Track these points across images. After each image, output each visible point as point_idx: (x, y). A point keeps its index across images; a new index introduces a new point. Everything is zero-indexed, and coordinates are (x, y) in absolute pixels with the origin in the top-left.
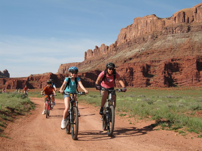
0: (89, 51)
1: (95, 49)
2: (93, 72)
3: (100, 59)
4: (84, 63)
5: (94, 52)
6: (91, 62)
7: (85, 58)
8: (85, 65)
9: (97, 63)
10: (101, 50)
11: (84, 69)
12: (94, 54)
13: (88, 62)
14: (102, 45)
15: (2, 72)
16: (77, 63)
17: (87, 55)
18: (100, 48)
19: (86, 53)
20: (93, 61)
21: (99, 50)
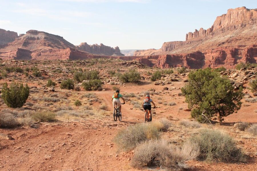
0: (190, 33)
1: (195, 32)
2: (195, 53)
3: (199, 41)
4: (186, 43)
5: (194, 35)
6: (192, 42)
7: (187, 39)
8: (187, 45)
9: (196, 44)
10: (199, 33)
11: (186, 48)
12: (194, 36)
13: (189, 42)
14: (201, 29)
15: (114, 48)
16: (178, 41)
17: (188, 37)
18: (199, 31)
19: (187, 35)
20: (193, 42)
21: (198, 33)
